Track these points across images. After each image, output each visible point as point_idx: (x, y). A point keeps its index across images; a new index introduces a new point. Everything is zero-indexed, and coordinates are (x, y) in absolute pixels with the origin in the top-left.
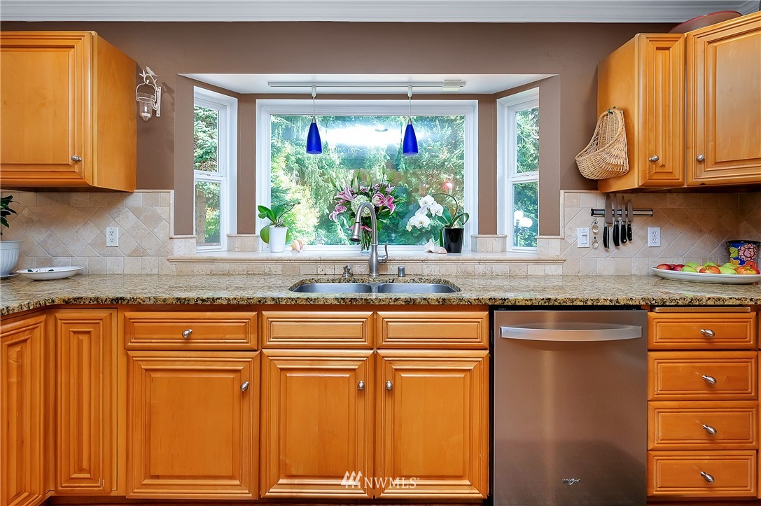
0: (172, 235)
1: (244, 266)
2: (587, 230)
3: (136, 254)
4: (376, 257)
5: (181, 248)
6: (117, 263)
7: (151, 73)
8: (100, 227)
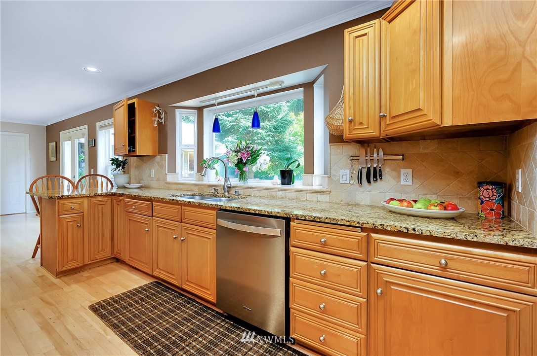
0: (167, 172)
1: (186, 187)
2: (347, 171)
3: (158, 180)
4: (226, 184)
5: (170, 178)
6: (154, 184)
7: (158, 108)
8: (150, 170)
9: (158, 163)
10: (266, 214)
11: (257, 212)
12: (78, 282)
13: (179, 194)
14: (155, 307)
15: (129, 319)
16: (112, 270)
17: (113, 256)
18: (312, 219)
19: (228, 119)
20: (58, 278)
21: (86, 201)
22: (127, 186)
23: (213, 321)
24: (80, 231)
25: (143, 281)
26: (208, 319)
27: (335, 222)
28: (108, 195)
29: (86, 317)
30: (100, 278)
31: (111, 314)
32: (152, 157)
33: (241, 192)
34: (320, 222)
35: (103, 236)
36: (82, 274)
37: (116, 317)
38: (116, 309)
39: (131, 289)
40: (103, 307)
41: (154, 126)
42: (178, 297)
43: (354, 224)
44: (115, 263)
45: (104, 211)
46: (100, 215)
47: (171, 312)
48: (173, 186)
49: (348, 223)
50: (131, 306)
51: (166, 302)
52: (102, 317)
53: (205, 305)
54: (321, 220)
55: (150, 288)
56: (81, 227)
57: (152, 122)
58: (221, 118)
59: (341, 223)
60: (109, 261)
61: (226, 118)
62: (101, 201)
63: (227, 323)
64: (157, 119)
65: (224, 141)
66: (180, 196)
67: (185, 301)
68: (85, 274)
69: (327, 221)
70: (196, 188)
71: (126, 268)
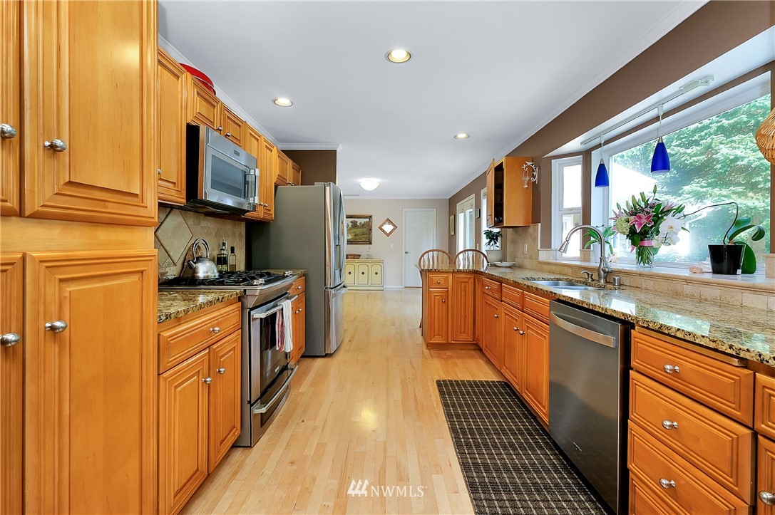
0: (539, 248)
1: (558, 269)
3: (531, 258)
4: (602, 266)
5: (544, 256)
6: (527, 263)
7: (529, 164)
8: (524, 244)
9: (531, 235)
10: (600, 311)
11: (591, 307)
12: (440, 357)
13: (536, 277)
14: (489, 405)
15: (460, 405)
16: (472, 357)
17: (475, 342)
18: (657, 328)
19: (689, 151)
20: (428, 349)
21: (450, 277)
22: (499, 264)
23: (541, 448)
24: (445, 307)
25: (493, 377)
26: (537, 443)
27: (692, 340)
28: (470, 272)
29: (431, 388)
30: (458, 361)
31: (449, 393)
32: (525, 227)
33: (626, 281)
34: (668, 335)
35: (465, 317)
36: (446, 352)
37: (451, 399)
38: (455, 392)
39: (477, 380)
40: (446, 385)
41: (523, 188)
42: (518, 407)
43: (723, 349)
44: (477, 351)
45: (467, 289)
46: (463, 294)
47: (501, 417)
48: (546, 267)
49: (712, 345)
50: (468, 395)
51: (503, 405)
52: (442, 393)
53: (544, 429)
54: (670, 331)
55: (496, 386)
56: (446, 302)
57: (522, 183)
58: (673, 152)
59: (702, 343)
60: (472, 348)
61: (683, 150)
62: (464, 278)
63: (559, 460)
64: (528, 178)
65: (680, 192)
66: (538, 279)
67: (524, 414)
68: (449, 353)
69: (679, 335)
70: (569, 271)
71: (485, 359)
